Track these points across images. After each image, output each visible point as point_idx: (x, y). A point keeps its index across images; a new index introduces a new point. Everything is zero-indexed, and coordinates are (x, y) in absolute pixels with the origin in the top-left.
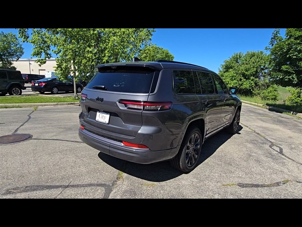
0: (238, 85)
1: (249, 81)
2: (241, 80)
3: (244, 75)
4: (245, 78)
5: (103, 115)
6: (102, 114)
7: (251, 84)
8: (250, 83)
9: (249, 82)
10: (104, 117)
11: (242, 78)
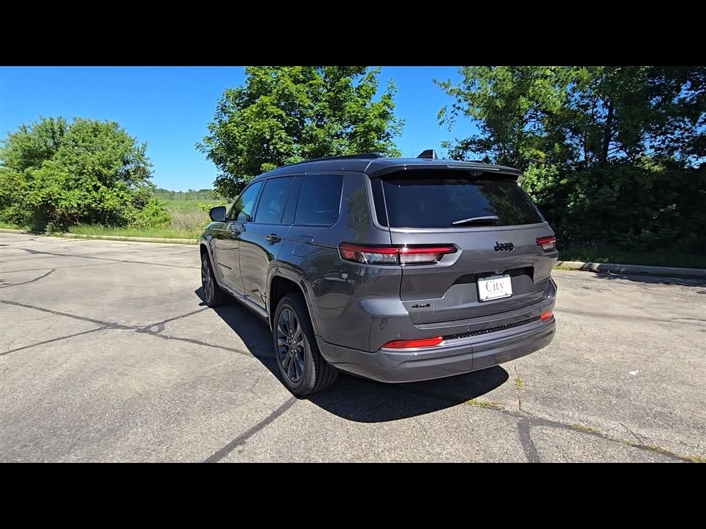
0: (91, 201)
1: (115, 191)
2: (96, 188)
3: (101, 177)
4: (105, 184)
5: (495, 283)
6: (492, 281)
7: (122, 198)
8: (118, 196)
9: (115, 194)
10: (499, 285)
11: (99, 184)
